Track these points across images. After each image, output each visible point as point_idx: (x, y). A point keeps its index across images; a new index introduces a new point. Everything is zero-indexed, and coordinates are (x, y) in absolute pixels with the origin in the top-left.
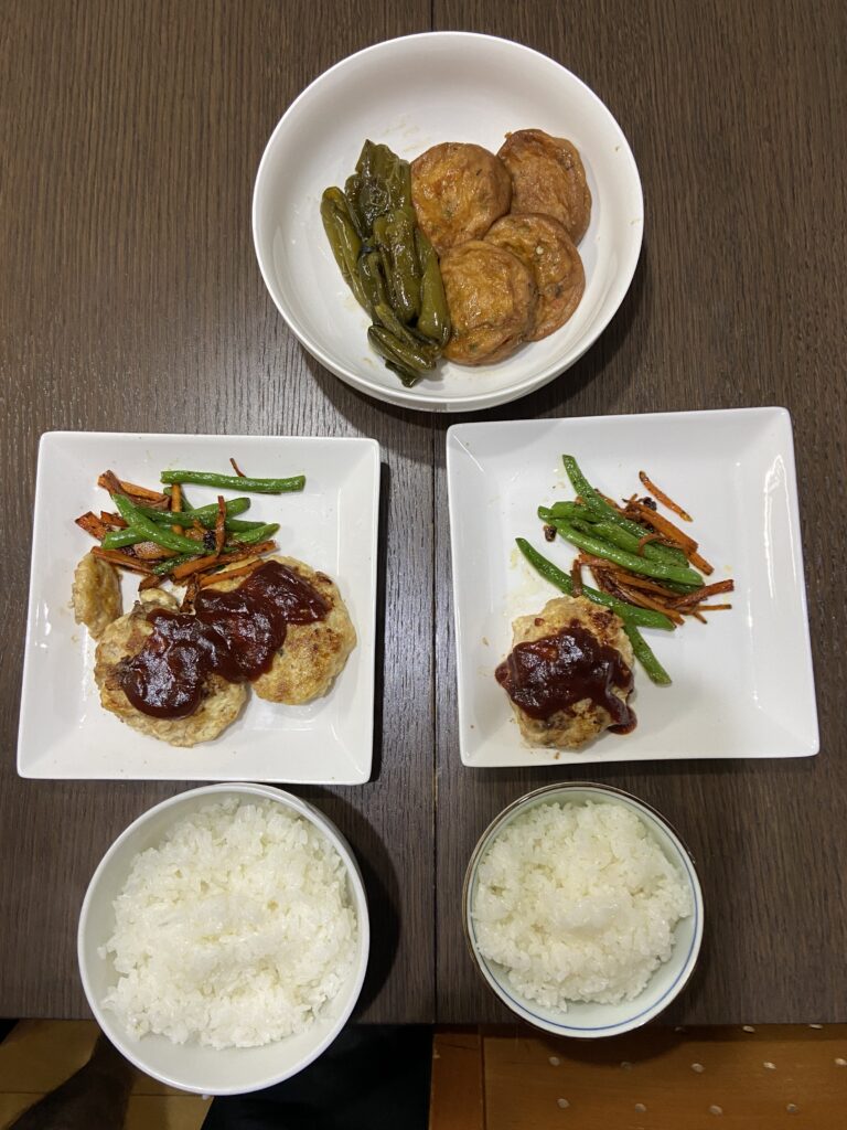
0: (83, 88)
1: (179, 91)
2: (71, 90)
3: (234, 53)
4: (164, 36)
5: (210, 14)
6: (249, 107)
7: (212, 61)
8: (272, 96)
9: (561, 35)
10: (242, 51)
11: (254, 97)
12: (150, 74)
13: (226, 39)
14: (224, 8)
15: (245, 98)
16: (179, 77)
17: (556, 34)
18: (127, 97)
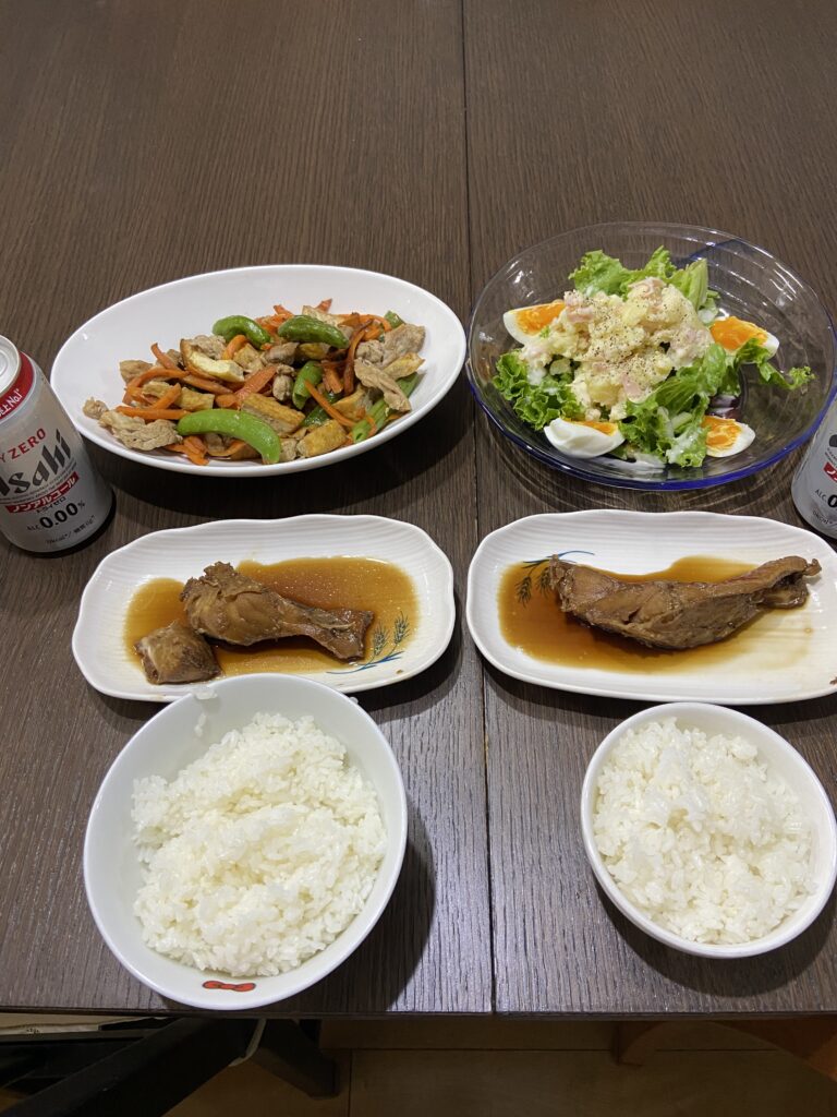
0: (201, 245)
1: (276, 247)
2: (193, 246)
3: (318, 225)
4: (267, 215)
5: (302, 204)
6: (328, 254)
7: (302, 230)
8: (346, 248)
9: (566, 209)
10: (325, 224)
11: (333, 249)
12: (254, 237)
13: (313, 219)
14: (313, 201)
15: (326, 249)
16: (276, 239)
17: (562, 209)
18: (236, 250)
